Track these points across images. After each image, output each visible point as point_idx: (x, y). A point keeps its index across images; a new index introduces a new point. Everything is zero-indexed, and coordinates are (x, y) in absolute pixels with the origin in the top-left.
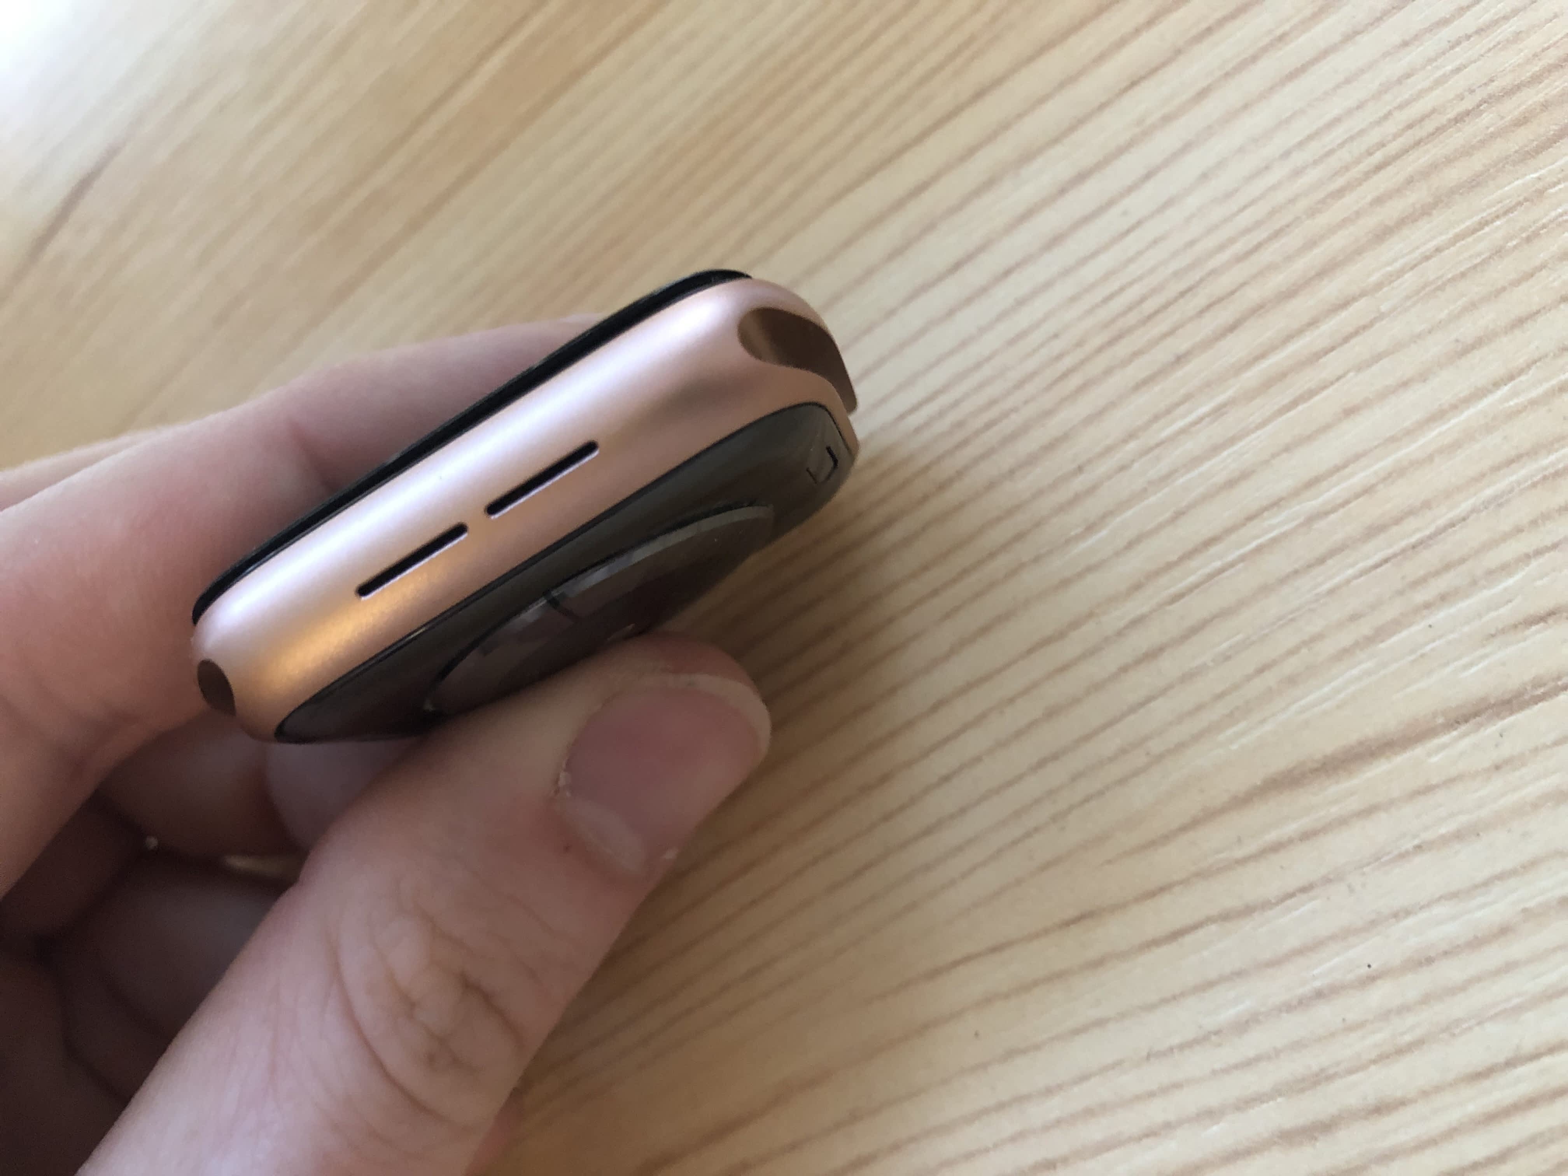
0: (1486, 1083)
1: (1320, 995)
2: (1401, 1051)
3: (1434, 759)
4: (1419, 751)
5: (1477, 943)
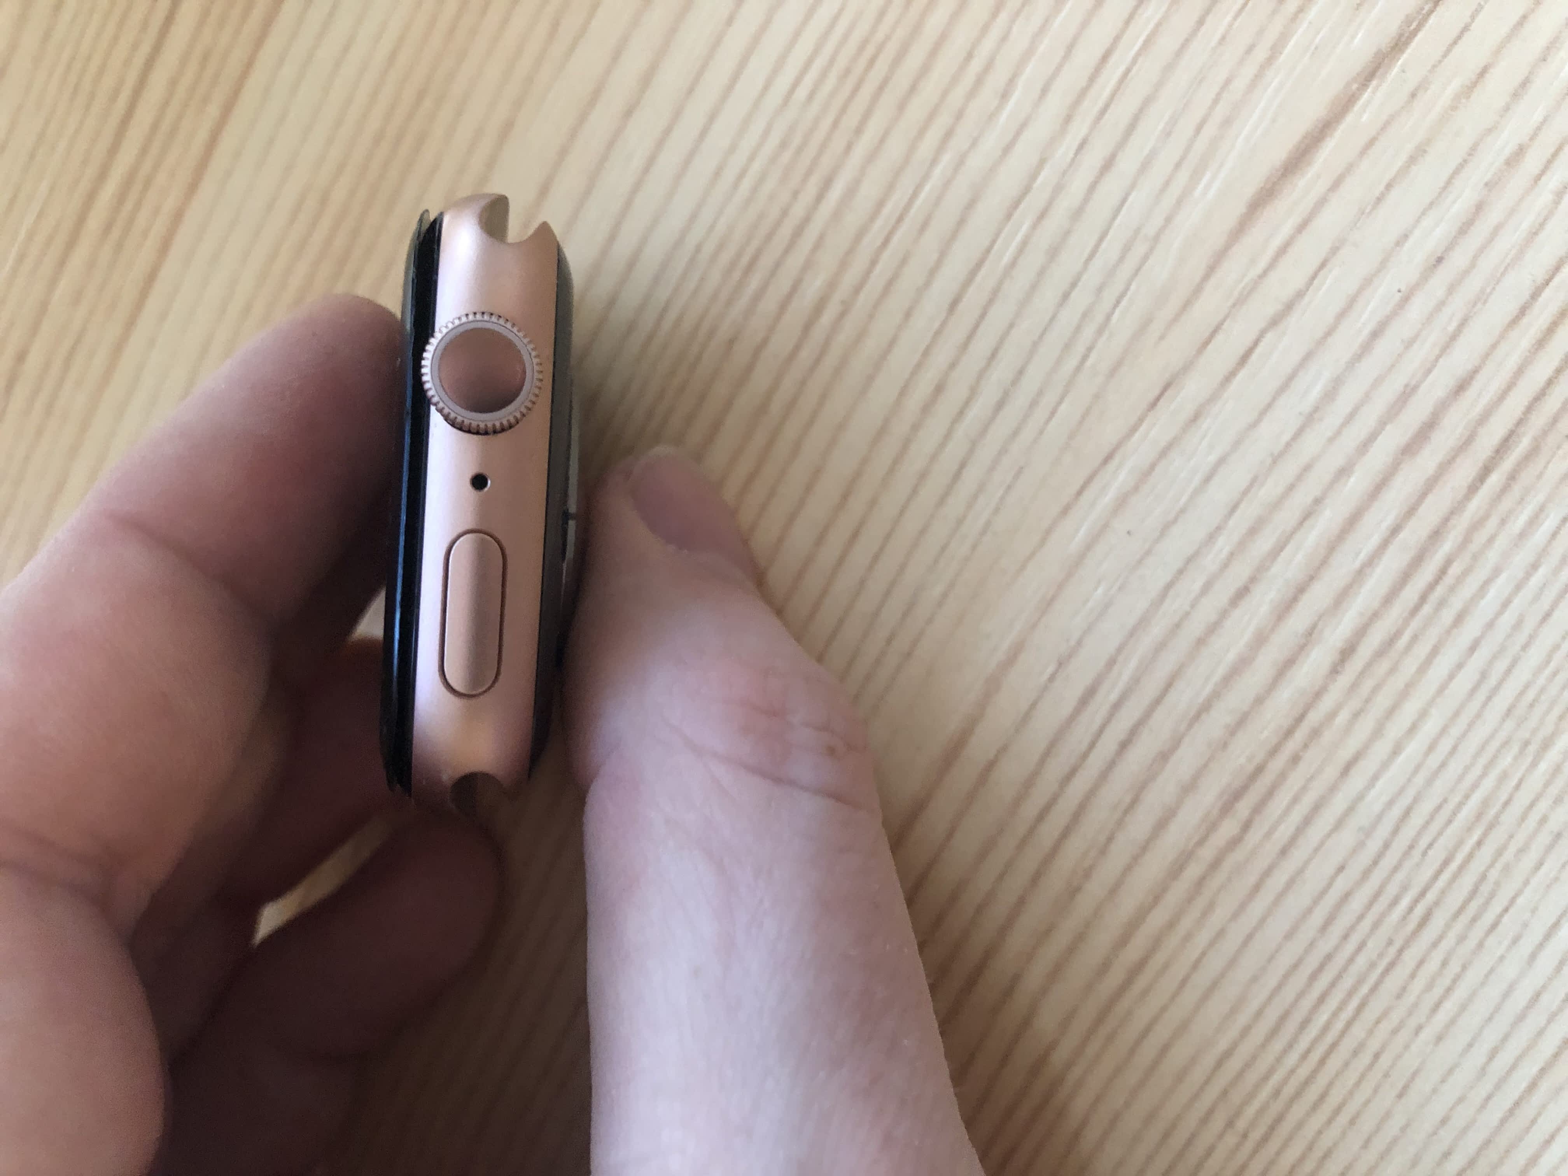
0: (1525, 320)
1: (1375, 335)
2: (1454, 337)
3: (1365, 118)
4: (1350, 118)
5: (1464, 229)
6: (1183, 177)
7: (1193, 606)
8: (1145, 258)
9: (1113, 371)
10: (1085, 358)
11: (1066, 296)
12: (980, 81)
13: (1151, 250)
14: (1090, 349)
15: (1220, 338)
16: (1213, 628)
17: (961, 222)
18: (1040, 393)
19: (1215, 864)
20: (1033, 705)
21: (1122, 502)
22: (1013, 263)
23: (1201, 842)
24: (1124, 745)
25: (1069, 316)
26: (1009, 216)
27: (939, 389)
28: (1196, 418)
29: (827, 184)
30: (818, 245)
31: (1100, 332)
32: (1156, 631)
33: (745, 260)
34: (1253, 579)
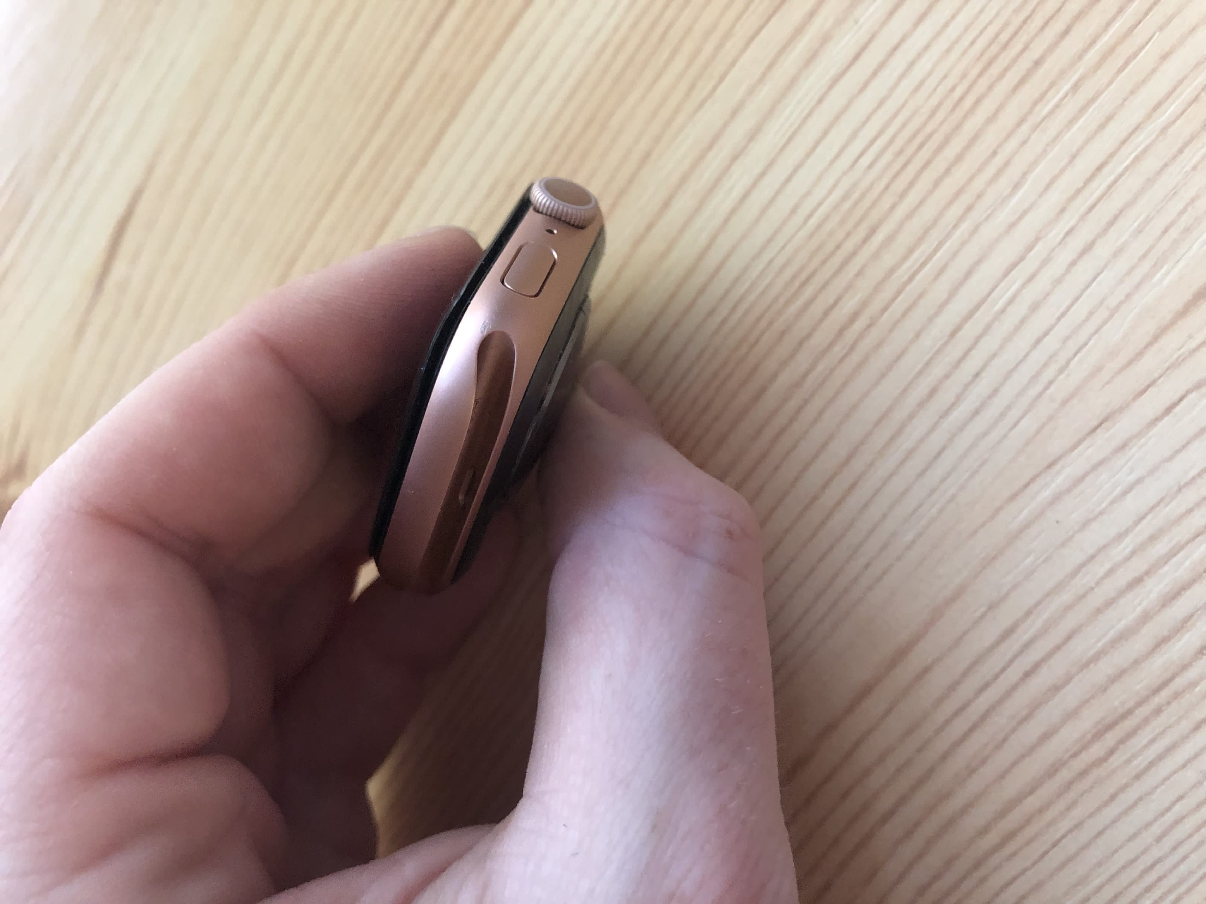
6: (1146, 266)
7: (1098, 584)
8: (1105, 322)
9: (1065, 402)
10: (1047, 388)
11: (1038, 341)
12: (999, 172)
13: (1111, 316)
14: (1051, 383)
15: (1152, 390)
16: (1110, 603)
17: (968, 274)
18: (1008, 408)
19: (1083, 773)
20: (965, 633)
21: (1056, 498)
22: (1003, 311)
23: (1075, 755)
24: (1027, 675)
25: (1038, 357)
26: (1006, 275)
27: (933, 392)
28: (1124, 446)
29: (873, 231)
30: (859, 274)
31: (1061, 371)
32: (1066, 597)
33: (804, 276)
34: (1148, 573)
